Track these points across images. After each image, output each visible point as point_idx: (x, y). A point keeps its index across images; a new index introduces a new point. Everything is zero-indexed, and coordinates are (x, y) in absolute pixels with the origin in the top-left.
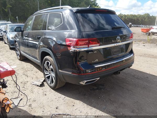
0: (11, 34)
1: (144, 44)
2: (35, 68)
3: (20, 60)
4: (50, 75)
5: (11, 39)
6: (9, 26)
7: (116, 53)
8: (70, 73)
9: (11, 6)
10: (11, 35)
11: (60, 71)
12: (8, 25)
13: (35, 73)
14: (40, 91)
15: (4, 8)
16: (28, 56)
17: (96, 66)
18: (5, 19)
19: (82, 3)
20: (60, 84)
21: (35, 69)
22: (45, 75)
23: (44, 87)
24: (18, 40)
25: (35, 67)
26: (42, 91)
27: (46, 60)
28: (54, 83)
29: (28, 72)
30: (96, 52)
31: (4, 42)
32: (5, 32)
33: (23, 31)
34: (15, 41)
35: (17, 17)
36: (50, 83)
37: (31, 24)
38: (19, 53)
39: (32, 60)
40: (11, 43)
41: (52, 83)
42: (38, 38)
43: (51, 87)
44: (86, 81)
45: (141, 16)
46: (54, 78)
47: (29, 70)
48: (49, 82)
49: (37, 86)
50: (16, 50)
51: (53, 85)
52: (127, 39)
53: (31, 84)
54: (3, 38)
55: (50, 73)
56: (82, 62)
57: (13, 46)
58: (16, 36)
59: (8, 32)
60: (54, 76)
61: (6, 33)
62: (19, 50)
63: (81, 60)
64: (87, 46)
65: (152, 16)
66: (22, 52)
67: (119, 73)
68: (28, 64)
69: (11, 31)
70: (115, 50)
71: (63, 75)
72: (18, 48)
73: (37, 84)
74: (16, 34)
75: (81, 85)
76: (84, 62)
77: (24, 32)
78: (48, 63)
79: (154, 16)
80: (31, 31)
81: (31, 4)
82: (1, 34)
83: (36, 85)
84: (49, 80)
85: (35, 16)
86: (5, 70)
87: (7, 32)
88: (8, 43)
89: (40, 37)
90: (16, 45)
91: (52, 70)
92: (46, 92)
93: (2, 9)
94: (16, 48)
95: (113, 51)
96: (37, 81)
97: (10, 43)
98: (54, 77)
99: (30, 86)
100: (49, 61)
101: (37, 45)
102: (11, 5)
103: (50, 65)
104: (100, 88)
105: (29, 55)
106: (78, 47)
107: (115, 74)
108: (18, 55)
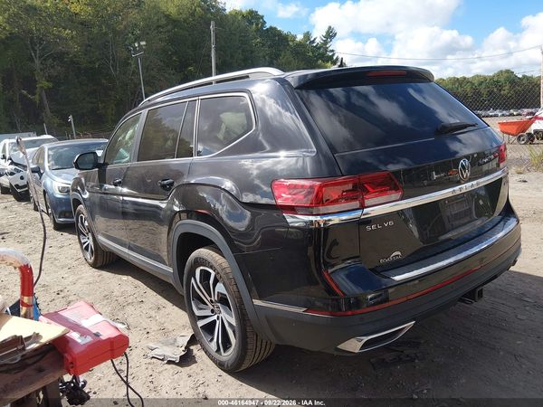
0: (57, 175)
1: (522, 177)
2: (151, 293)
3: (95, 265)
4: (215, 317)
5: (59, 195)
6: (49, 149)
7: (462, 222)
8: (301, 310)
9: (51, 85)
10: (58, 182)
11: (257, 302)
12: (46, 146)
13: (153, 313)
14: (181, 383)
15: (25, 92)
16: (126, 250)
17: (398, 278)
18: (29, 126)
19: (283, 54)
20: (257, 354)
21: (153, 297)
22: (194, 319)
23: (194, 366)
24: (86, 196)
25: (149, 290)
26: (190, 383)
27: (198, 262)
28: (232, 349)
29: (129, 309)
30: (391, 223)
31: (32, 206)
32: (37, 171)
33: (105, 164)
34: (77, 202)
35: (71, 118)
36: (218, 350)
37: (131, 138)
38: (90, 241)
39: (142, 263)
40: (59, 210)
41: (226, 349)
42: (164, 186)
43: (221, 365)
44: (366, 339)
45: (485, 78)
46: (234, 332)
47: (130, 301)
48: (213, 346)
49: (170, 362)
50: (80, 233)
51: (228, 356)
52: (485, 163)
53: (145, 356)
54: (27, 191)
55: (212, 311)
56: (339, 267)
57: (66, 217)
58: (77, 182)
59: (47, 169)
60: (234, 324)
61: (41, 175)
62: (90, 230)
63: (333, 262)
64: (356, 204)
65: (524, 76)
66: (101, 238)
67: (480, 294)
68: (125, 278)
69: (57, 167)
70: (456, 210)
71: (271, 317)
72: (86, 224)
73: (166, 354)
74: (77, 176)
75: (345, 354)
76: (343, 265)
77: (109, 167)
78: (205, 275)
79: (532, 77)
80: (136, 163)
81: (115, 70)
82: (22, 178)
83: (163, 360)
84: (212, 340)
85: (145, 112)
86: (89, 339)
87: (42, 171)
88: (47, 208)
89: (171, 184)
90: (79, 214)
91: (223, 300)
92: (206, 384)
93: (21, 94)
94: (80, 224)
95: (449, 214)
96: (166, 344)
97: (54, 208)
98: (230, 325)
99: (144, 367)
100: (211, 267)
101: (162, 213)
102: (49, 79)
103: (216, 281)
104: (408, 356)
105: (130, 248)
106: (322, 209)
107: (464, 301)
108: (87, 248)
